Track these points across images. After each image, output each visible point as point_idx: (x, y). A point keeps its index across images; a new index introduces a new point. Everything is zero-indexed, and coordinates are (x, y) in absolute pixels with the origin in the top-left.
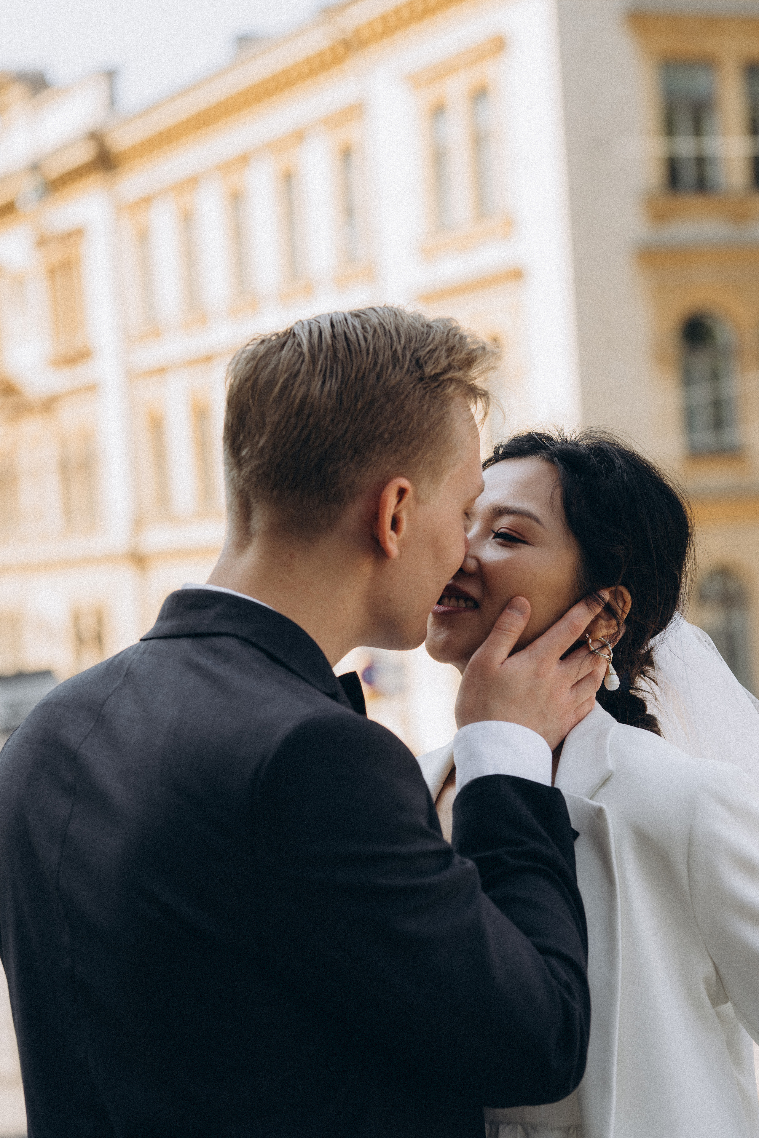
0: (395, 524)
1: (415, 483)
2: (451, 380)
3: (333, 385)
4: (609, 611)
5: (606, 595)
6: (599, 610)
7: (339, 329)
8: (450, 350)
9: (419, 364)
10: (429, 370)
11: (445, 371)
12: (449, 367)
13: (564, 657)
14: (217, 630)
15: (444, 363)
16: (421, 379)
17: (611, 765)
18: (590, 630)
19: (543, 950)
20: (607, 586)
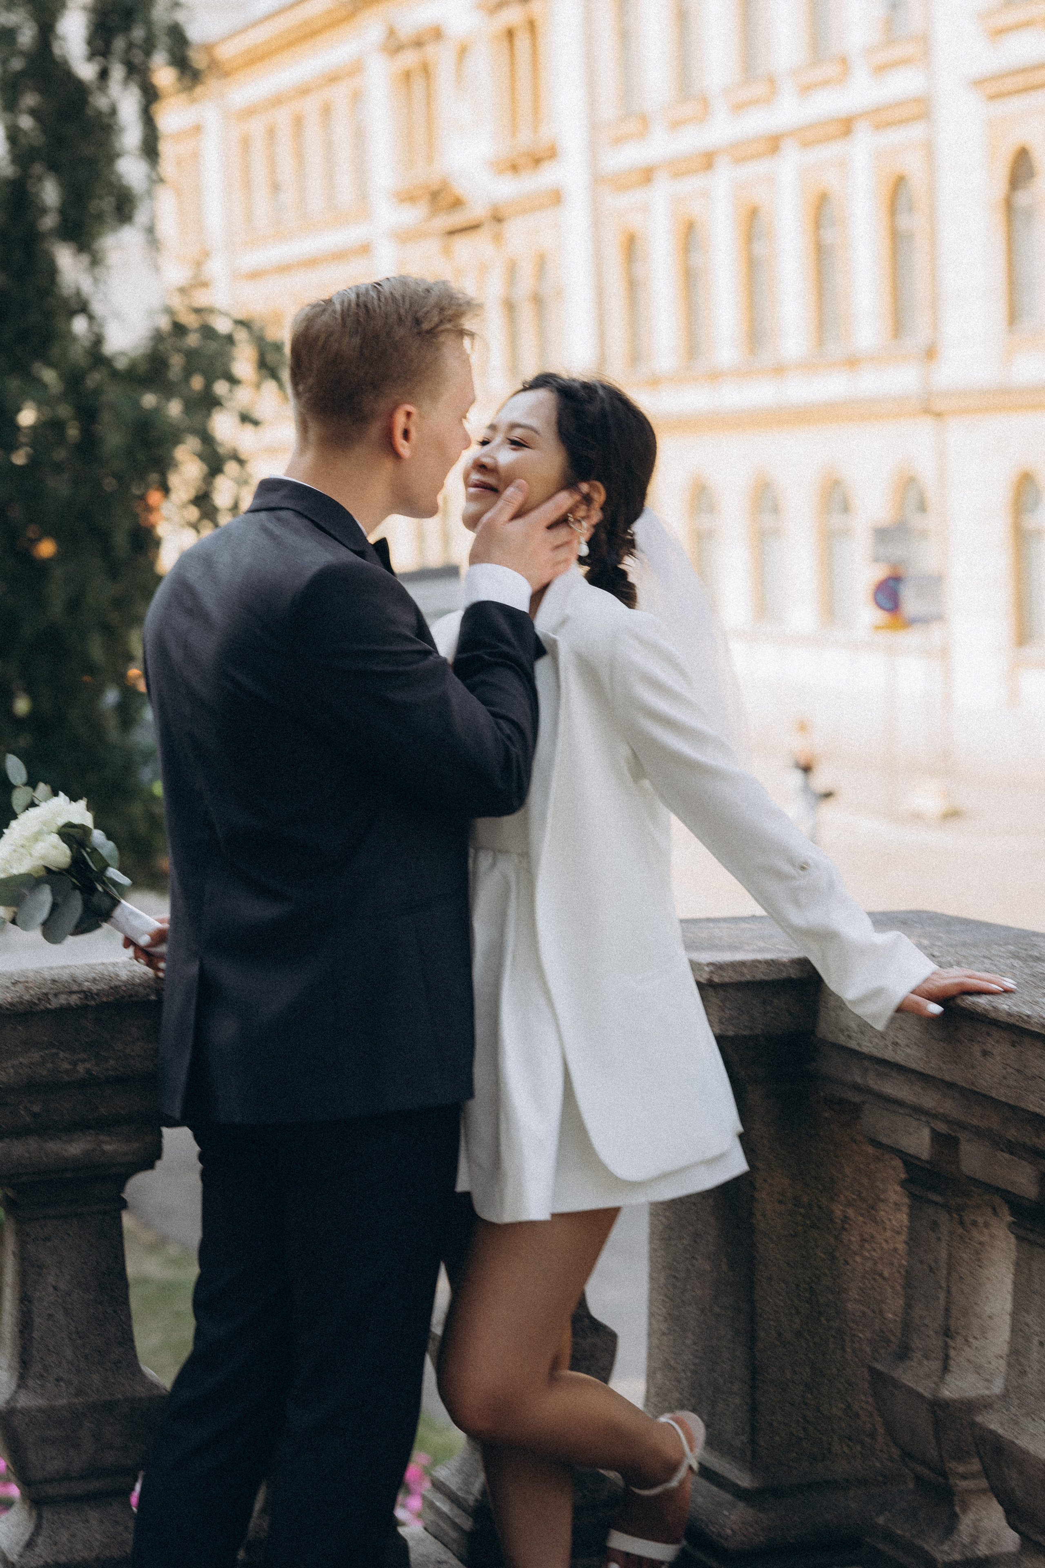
0: (406, 434)
1: (419, 407)
2: (443, 331)
3: (356, 341)
4: (587, 499)
5: (585, 487)
6: (577, 497)
7: (362, 299)
8: (442, 310)
9: (418, 322)
10: (426, 326)
11: (437, 326)
12: (441, 322)
13: (550, 527)
14: (283, 506)
15: (436, 319)
16: (419, 333)
17: (568, 611)
18: (572, 510)
19: (494, 715)
20: (585, 479)
